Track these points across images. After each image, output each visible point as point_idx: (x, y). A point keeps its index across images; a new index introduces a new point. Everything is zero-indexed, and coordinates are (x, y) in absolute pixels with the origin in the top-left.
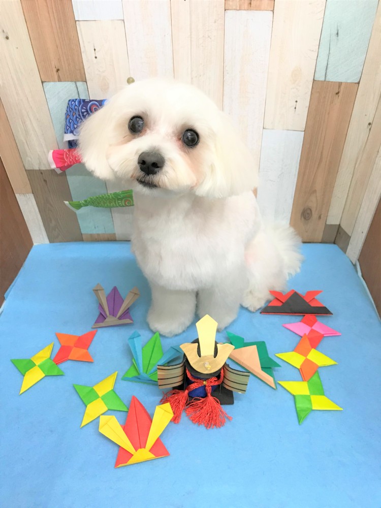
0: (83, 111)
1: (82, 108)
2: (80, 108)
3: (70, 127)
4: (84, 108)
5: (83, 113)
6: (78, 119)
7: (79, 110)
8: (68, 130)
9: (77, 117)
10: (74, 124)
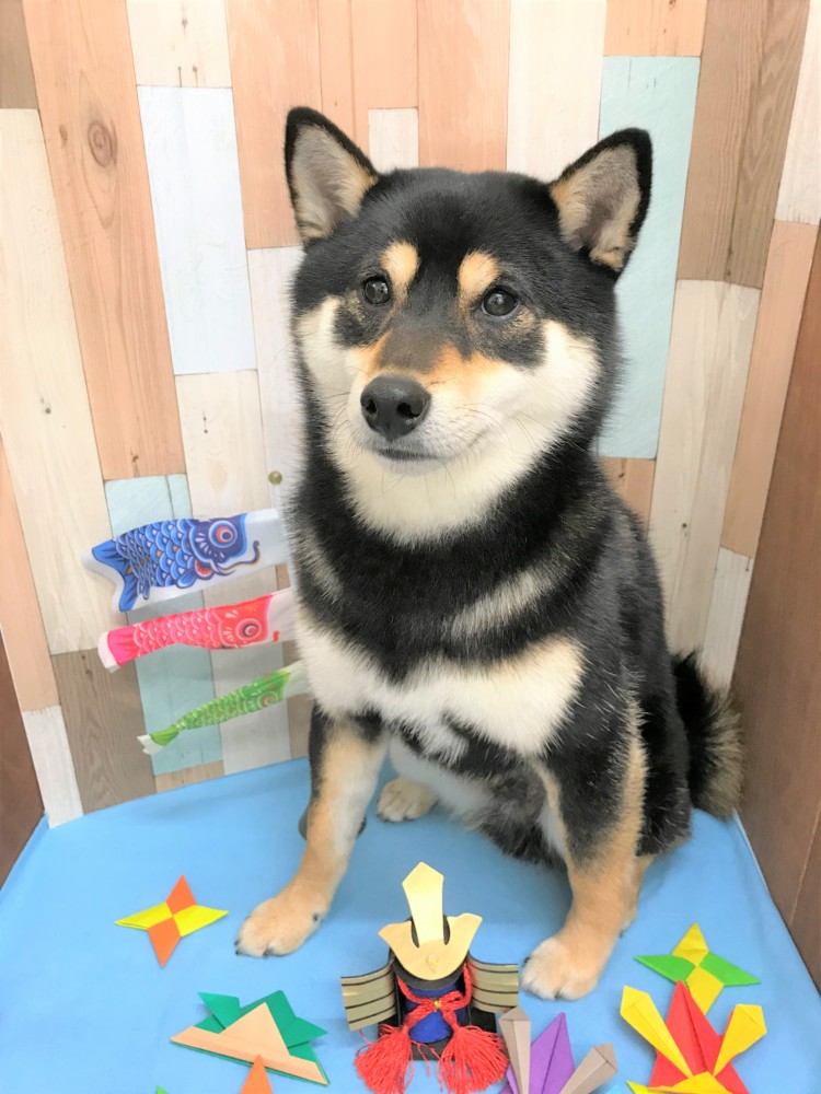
0: (198, 540)
1: (196, 536)
2: (191, 536)
3: (169, 574)
4: (201, 534)
5: (197, 545)
6: (186, 557)
7: (187, 540)
8: (164, 580)
9: (183, 554)
10: (178, 567)
